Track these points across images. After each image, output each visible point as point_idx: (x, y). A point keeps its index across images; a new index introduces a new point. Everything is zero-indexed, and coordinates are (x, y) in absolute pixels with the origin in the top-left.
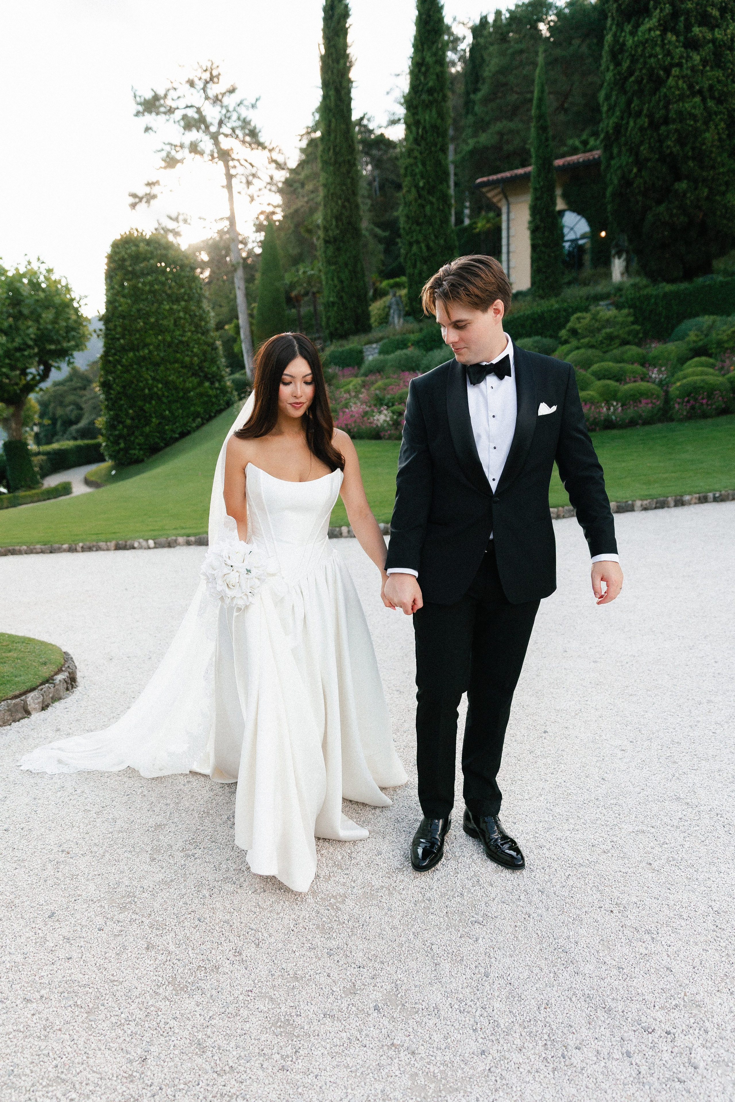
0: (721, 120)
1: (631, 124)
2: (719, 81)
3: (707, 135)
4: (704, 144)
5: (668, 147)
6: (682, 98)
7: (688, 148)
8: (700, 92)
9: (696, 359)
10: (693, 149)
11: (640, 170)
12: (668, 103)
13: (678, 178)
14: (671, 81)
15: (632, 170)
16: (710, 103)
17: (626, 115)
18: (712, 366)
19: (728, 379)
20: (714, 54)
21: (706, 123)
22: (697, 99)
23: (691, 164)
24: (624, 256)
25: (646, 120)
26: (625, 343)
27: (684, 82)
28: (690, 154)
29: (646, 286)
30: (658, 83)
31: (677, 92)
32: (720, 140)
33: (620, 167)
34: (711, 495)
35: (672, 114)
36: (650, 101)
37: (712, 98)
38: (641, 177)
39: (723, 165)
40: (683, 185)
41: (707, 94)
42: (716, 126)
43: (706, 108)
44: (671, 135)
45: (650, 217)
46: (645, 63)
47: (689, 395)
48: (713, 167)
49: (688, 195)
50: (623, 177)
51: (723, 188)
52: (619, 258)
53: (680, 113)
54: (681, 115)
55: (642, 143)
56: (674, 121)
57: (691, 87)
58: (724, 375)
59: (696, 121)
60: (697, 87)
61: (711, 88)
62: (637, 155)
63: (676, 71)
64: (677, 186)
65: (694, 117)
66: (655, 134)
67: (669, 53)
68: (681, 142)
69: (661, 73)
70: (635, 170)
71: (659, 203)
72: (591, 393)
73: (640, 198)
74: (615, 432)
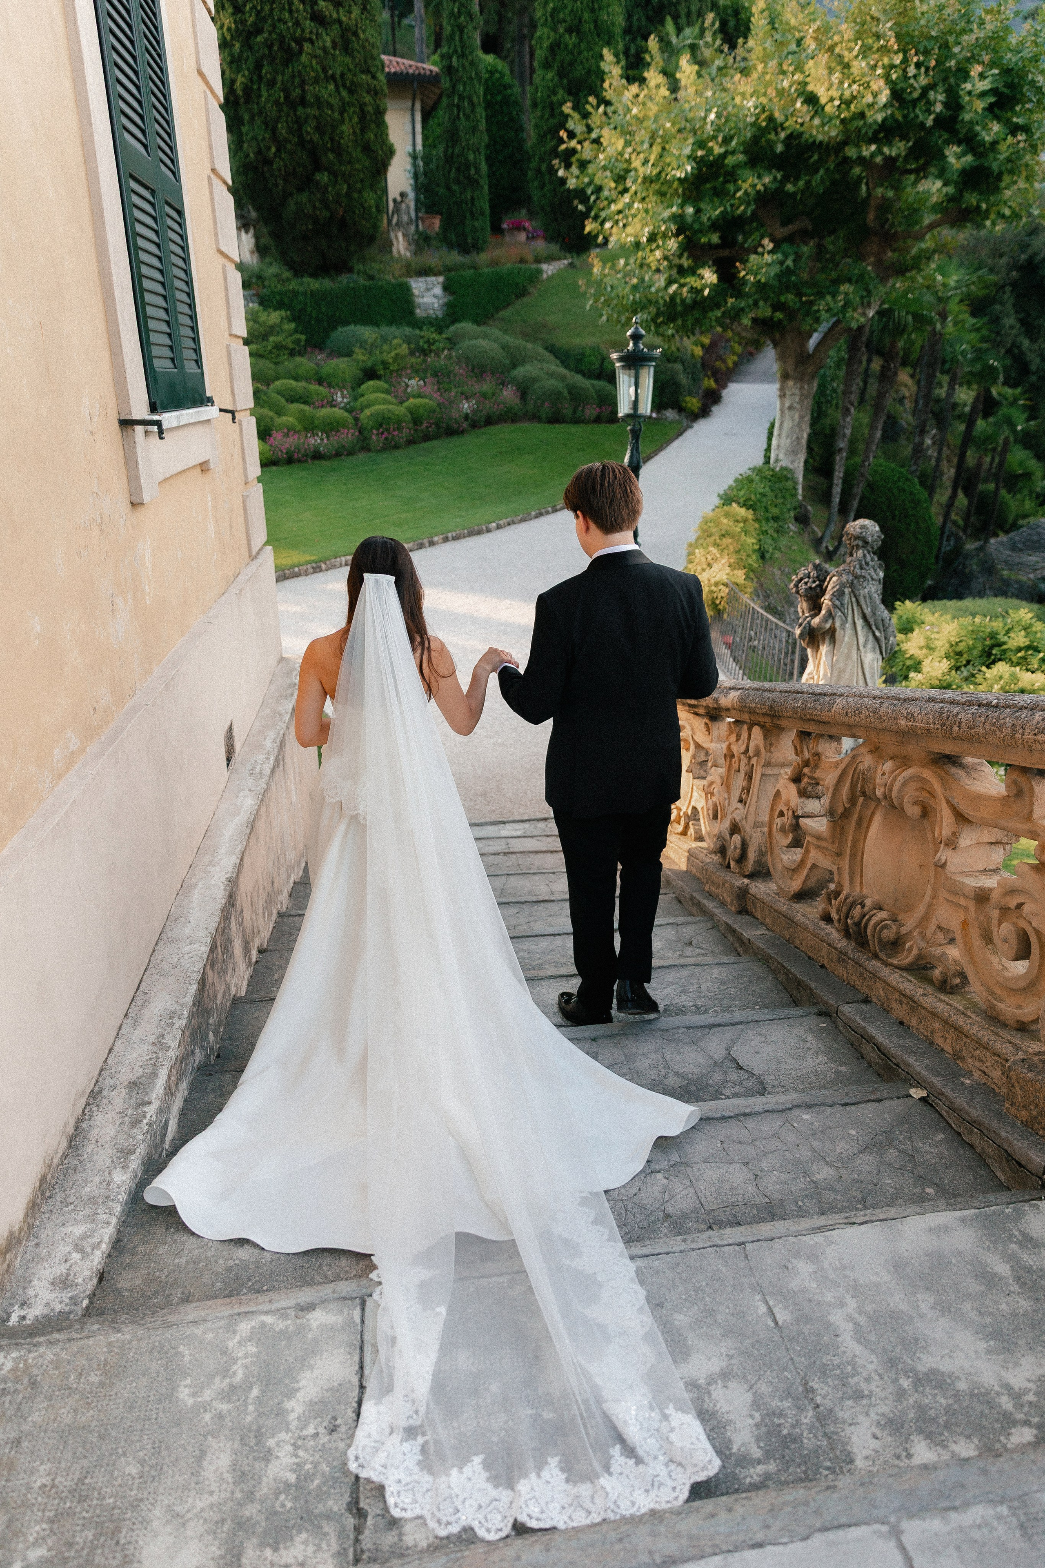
0: (354, 112)
1: (265, 94)
2: (349, 70)
3: (344, 127)
4: (342, 138)
5: (308, 133)
6: (316, 81)
7: (326, 138)
8: (333, 77)
9: (371, 383)
10: (332, 139)
11: (278, 150)
12: (303, 84)
13: (318, 167)
14: (304, 58)
15: (269, 148)
16: (344, 93)
17: (255, 78)
18: (387, 392)
19: (407, 408)
20: (342, 37)
21: (341, 114)
22: (332, 87)
23: (331, 156)
24: (252, 231)
25: (282, 95)
26: (292, 353)
27: (317, 63)
28: (329, 145)
29: (288, 280)
30: (291, 56)
31: (313, 74)
32: (354, 133)
33: (255, 138)
34: (450, 535)
35: (309, 98)
36: (283, 74)
37: (344, 85)
38: (281, 158)
39: (358, 161)
40: (323, 178)
41: (340, 82)
42: (350, 120)
43: (342, 99)
44: (310, 121)
45: (292, 205)
46: (274, 27)
47: (381, 425)
48: (349, 162)
49: (330, 189)
50: (259, 152)
51: (359, 186)
52: (247, 232)
53: (317, 98)
54: (319, 103)
55: (278, 120)
56: (312, 106)
57: (324, 70)
58: (401, 403)
59: (332, 111)
60: (330, 72)
61: (342, 75)
62: (274, 130)
63: (307, 47)
64: (318, 176)
65: (330, 106)
66: (292, 114)
67: (297, 24)
68: (318, 128)
69: (293, 44)
70: (273, 150)
71: (300, 190)
72: (291, 419)
73: (280, 182)
74: (323, 463)
